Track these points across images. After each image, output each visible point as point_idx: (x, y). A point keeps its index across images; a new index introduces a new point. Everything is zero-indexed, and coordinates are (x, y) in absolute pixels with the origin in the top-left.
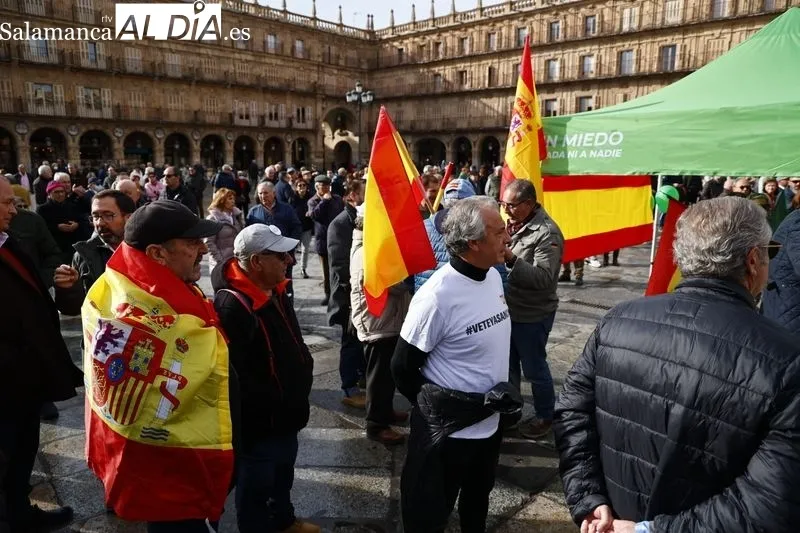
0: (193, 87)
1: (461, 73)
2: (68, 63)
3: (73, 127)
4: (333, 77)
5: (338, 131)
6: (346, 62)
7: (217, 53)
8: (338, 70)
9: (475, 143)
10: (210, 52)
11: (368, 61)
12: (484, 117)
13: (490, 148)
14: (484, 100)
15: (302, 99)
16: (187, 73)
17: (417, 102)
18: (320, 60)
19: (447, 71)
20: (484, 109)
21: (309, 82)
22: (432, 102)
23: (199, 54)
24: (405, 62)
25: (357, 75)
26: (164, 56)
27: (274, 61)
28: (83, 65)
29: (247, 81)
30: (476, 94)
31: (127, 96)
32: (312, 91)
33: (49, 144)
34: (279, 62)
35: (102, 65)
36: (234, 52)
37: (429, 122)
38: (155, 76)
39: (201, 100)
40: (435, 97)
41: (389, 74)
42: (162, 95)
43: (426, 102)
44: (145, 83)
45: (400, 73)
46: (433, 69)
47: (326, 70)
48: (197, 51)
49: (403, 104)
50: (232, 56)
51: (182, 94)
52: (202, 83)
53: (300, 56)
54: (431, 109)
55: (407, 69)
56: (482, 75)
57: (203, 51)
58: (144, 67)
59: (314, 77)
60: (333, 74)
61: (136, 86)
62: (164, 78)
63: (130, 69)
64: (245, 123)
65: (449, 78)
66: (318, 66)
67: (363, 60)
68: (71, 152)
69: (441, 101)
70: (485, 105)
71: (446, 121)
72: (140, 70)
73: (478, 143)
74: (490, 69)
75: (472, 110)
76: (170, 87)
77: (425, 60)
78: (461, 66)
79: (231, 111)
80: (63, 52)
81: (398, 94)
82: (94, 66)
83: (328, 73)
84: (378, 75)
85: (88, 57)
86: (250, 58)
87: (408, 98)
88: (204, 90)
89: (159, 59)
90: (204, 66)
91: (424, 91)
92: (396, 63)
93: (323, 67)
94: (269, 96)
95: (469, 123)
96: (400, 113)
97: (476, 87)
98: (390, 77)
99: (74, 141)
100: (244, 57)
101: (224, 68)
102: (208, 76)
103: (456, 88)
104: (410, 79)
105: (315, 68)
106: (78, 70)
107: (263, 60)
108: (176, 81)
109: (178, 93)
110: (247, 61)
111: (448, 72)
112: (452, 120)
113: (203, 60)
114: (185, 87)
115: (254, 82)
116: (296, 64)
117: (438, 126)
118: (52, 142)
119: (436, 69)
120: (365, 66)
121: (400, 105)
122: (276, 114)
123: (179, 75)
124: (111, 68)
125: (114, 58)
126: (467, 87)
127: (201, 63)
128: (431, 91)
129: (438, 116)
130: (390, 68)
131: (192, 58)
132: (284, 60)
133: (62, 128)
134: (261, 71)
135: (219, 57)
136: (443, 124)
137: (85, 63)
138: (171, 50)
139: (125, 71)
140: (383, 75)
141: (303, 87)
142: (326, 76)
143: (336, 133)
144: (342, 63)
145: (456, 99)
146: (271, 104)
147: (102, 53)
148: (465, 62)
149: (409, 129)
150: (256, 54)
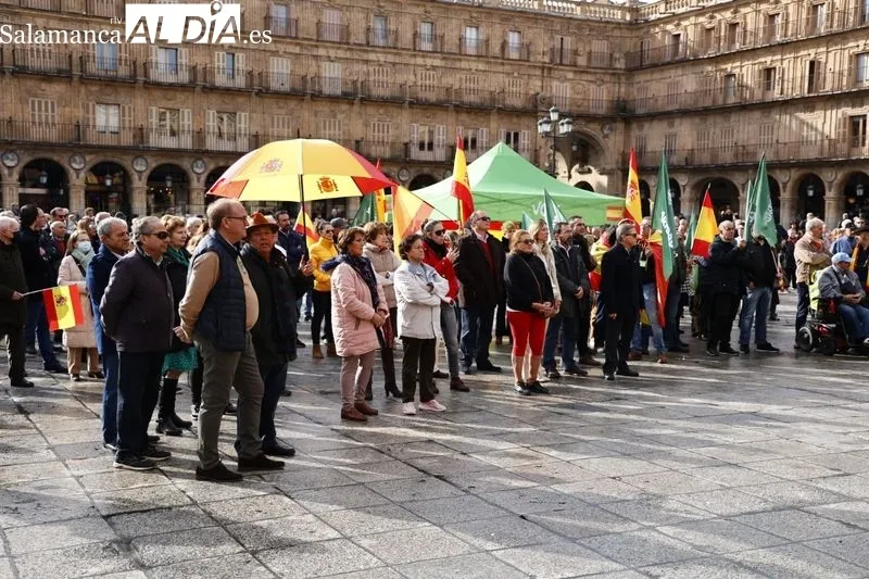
0: (356, 108)
1: (768, 72)
2: (200, 82)
3: (200, 163)
4: (568, 84)
5: (577, 166)
6: (589, 59)
7: (391, 58)
8: (575, 72)
9: (785, 184)
10: (382, 58)
11: (627, 55)
12: (802, 142)
13: (811, 193)
14: (802, 115)
15: (515, 120)
16: (350, 88)
17: (697, 120)
18: (547, 59)
19: (744, 69)
20: (801, 129)
21: (527, 94)
22: (719, 119)
23: (367, 62)
24: (681, 56)
25: (607, 78)
26: (319, 66)
27: (474, 66)
28: (217, 84)
29: (432, 97)
30: (788, 105)
31: (268, 121)
32: (530, 106)
33: (169, 184)
34: (481, 66)
35: (240, 82)
36: (415, 56)
37: (714, 153)
38: (304, 95)
39: (366, 125)
40: (725, 111)
41: (657, 76)
42: (313, 118)
43: (711, 120)
44: (293, 104)
45: (673, 74)
46: (723, 67)
47: (556, 74)
48: (365, 57)
49: (677, 122)
50: (412, 61)
51: (340, 117)
52: (367, 100)
53: (514, 55)
54: (718, 131)
55: (683, 67)
56: (799, 75)
57: (372, 56)
58: (293, 82)
59: (535, 85)
60: (566, 79)
61: (280, 108)
62: (317, 96)
63: (274, 85)
64: (426, 156)
65: (749, 80)
66: (543, 69)
67: (617, 55)
68: (194, 195)
69: (734, 118)
70: (802, 122)
71: (743, 150)
72: (287, 87)
73: (789, 185)
74: (812, 64)
75: (781, 132)
76: (324, 108)
77: (712, 53)
78: (768, 60)
79: (406, 140)
80: (194, 68)
81: (670, 108)
82: (230, 84)
83: (558, 79)
84: (641, 78)
85: (223, 73)
86: (437, 62)
87: (685, 113)
88: (371, 110)
89: (312, 71)
90: (372, 79)
91: (708, 103)
92: (668, 59)
93: (550, 69)
94: (464, 117)
95: (777, 153)
96: (671, 137)
97: (789, 94)
98: (657, 80)
99: (198, 181)
100: (429, 62)
101: (400, 79)
102: (377, 92)
103: (758, 96)
104: (688, 83)
105: (538, 72)
106: (211, 89)
107: (458, 65)
108: (333, 99)
109: (335, 117)
110: (434, 68)
111: (747, 71)
112: (751, 149)
113: (371, 69)
114: (345, 107)
115: (442, 97)
116: (507, 68)
117: (727, 157)
118: (173, 182)
119: (728, 67)
120: (620, 65)
121: (671, 125)
122: (474, 141)
123: (339, 92)
124: (252, 85)
125: (256, 73)
126: (776, 94)
127: (368, 74)
128: (720, 102)
129: (730, 142)
130: (659, 66)
131: (357, 67)
132: (488, 63)
133: (185, 164)
134: (452, 81)
135: (394, 64)
136: (736, 155)
137: (221, 80)
138: (329, 58)
139: (268, 89)
140: (648, 77)
141: (518, 103)
142: (555, 83)
143: (573, 170)
144: (582, 61)
145: (757, 115)
146: (467, 128)
147: (240, 66)
148: (774, 54)
149: (683, 164)
150: (446, 56)
